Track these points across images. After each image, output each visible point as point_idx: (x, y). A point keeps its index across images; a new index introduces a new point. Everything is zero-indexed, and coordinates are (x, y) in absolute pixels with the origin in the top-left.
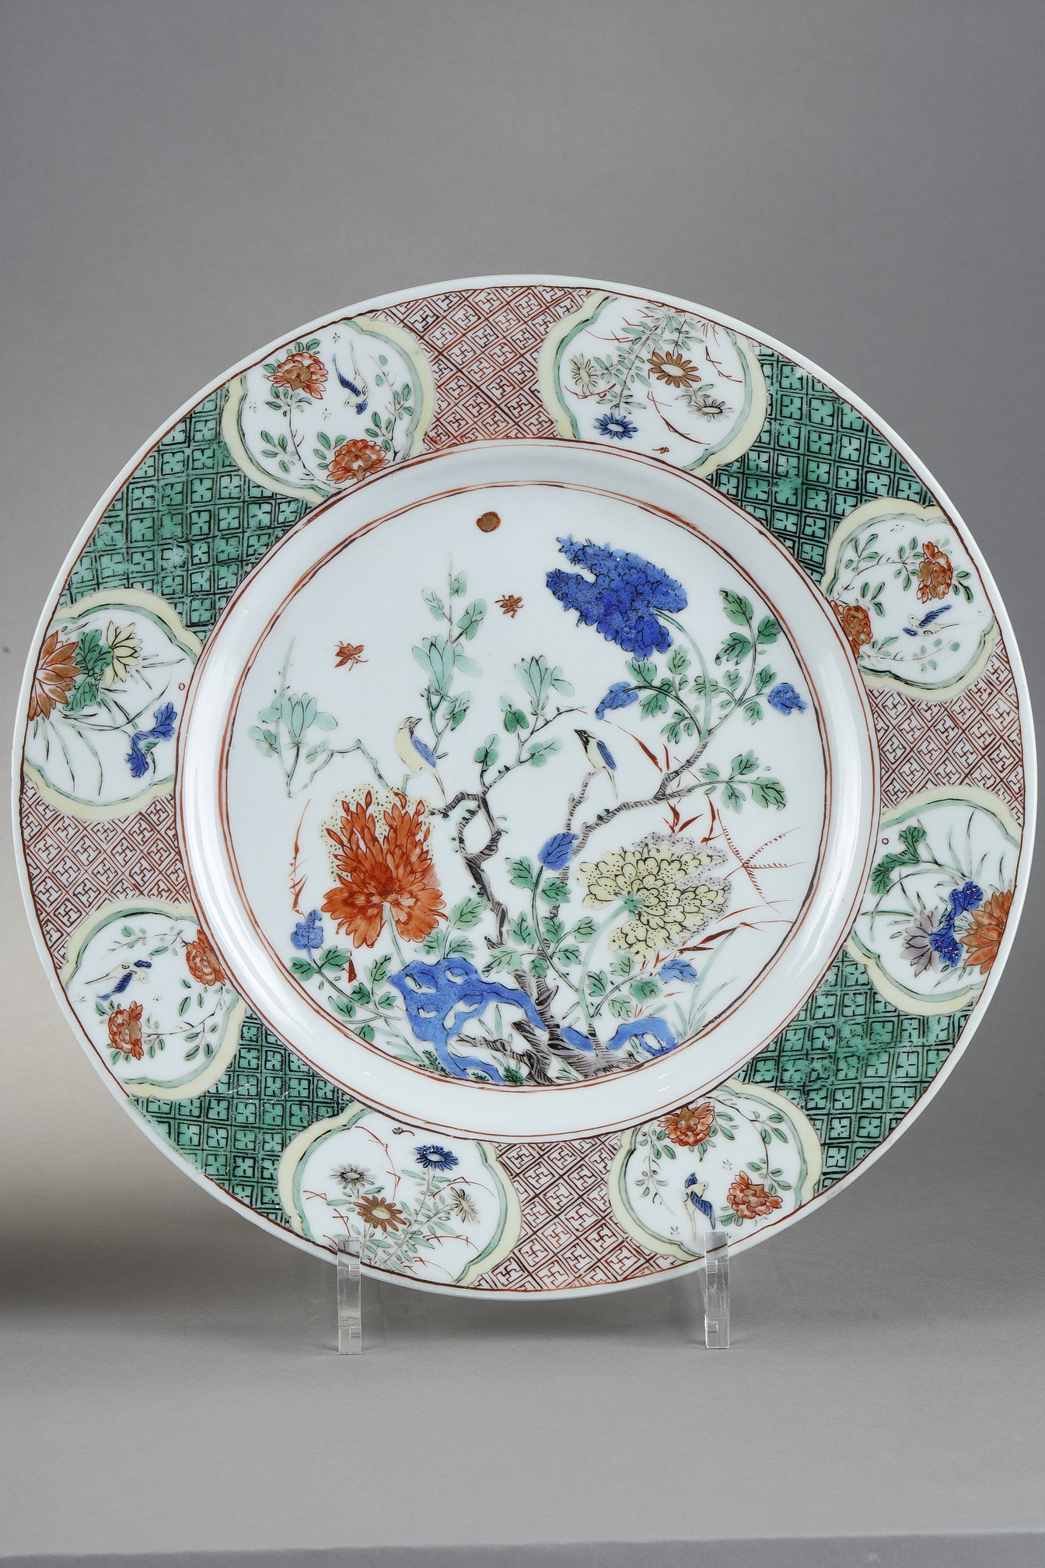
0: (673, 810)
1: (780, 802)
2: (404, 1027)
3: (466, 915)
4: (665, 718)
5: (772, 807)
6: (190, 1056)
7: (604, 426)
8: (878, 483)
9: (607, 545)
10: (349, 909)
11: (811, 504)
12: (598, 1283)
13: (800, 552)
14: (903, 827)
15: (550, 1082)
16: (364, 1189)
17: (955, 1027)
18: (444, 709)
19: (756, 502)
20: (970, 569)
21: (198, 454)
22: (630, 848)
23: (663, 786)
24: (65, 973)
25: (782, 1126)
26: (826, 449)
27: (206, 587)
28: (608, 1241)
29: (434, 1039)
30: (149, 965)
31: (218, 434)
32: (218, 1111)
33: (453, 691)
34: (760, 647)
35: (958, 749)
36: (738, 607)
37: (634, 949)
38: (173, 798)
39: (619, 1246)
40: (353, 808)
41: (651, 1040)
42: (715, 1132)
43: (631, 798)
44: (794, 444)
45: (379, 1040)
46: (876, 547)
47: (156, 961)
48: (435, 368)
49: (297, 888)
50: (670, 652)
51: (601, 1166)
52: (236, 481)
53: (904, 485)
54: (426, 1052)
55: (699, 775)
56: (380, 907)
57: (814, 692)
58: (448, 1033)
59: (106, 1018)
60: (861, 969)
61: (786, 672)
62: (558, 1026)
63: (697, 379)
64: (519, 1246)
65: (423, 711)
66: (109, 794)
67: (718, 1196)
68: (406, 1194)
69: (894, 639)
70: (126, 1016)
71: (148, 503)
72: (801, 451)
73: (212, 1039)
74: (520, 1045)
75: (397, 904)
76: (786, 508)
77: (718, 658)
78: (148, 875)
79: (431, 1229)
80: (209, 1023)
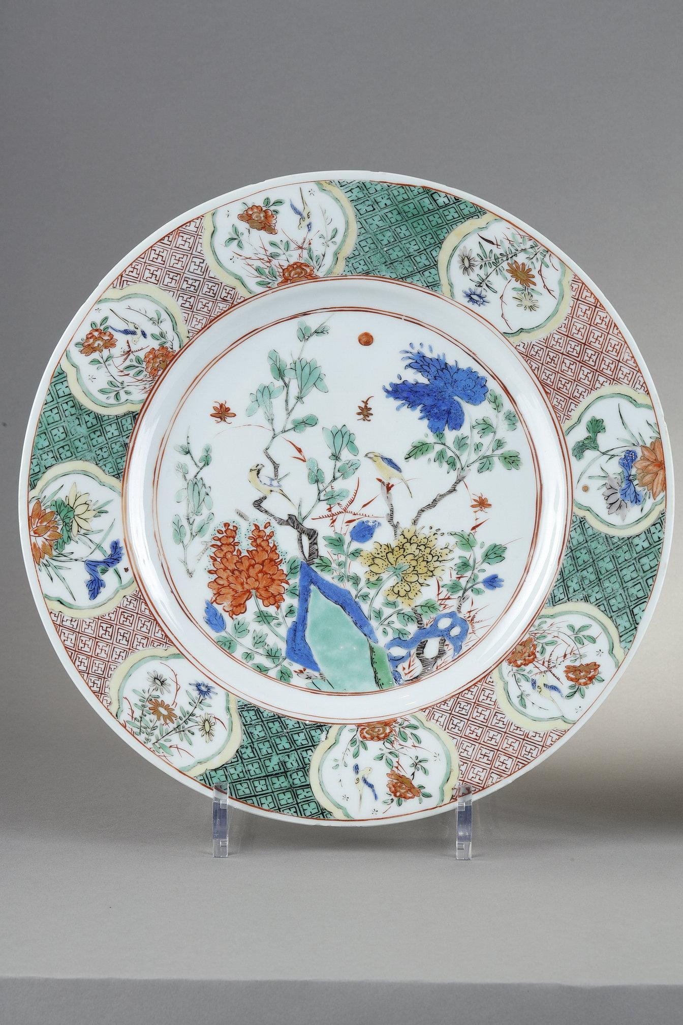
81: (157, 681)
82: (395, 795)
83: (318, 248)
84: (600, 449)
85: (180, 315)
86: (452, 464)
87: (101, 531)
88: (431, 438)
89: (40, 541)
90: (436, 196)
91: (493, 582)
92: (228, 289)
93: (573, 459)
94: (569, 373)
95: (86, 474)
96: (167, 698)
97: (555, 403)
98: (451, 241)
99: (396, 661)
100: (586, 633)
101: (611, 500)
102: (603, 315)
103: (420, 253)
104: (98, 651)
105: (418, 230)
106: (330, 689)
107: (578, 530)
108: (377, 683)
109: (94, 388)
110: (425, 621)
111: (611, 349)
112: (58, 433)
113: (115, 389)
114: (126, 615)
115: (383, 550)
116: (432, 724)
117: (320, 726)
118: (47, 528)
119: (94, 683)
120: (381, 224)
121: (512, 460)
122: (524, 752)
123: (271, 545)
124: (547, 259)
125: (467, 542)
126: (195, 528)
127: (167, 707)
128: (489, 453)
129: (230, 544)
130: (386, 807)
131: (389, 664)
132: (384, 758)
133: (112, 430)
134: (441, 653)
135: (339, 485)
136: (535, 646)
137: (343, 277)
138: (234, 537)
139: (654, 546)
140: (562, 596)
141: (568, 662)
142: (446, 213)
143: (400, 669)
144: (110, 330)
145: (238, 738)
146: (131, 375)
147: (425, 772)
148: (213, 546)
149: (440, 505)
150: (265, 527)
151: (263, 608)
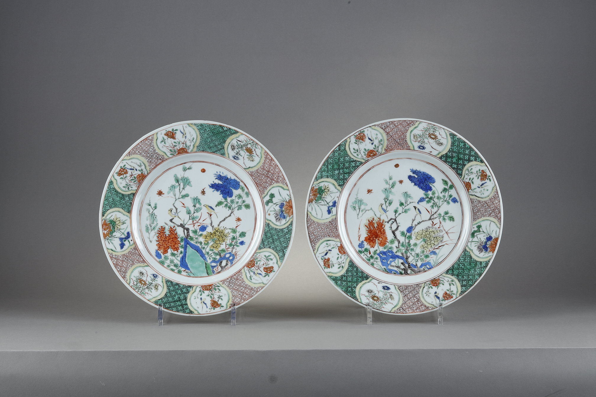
0: (432, 222)
1: (453, 220)
2: (380, 263)
3: (392, 242)
4: (431, 204)
5: (452, 221)
6: (339, 268)
7: (419, 147)
8: (472, 158)
9: (420, 170)
10: (369, 240)
11: (459, 162)
12: (417, 312)
13: (457, 172)
14: (477, 225)
15: (408, 274)
16: (372, 294)
17: (487, 264)
18: (388, 202)
19: (449, 162)
20: (491, 175)
21: (341, 153)
22: (424, 229)
23: (431, 217)
24: (315, 251)
25: (453, 282)
26: (462, 152)
27: (342, 178)
28: (419, 304)
29: (386, 266)
30: (331, 251)
31: (345, 149)
32: (344, 278)
33: (389, 199)
34: (449, 190)
35: (488, 210)
36: (445, 182)
37: (425, 249)
38: (336, 218)
39: (422, 305)
40: (370, 221)
41: (428, 266)
42: (440, 284)
43: (424, 220)
44: (456, 151)
45: (375, 266)
46: (472, 171)
47: (332, 250)
48: (387, 136)
49: (359, 236)
50: (432, 191)
51: (418, 290)
52: (348, 158)
53: (477, 159)
54: (384, 268)
55: (437, 215)
56: (375, 240)
57: (460, 199)
58: (388, 265)
59: (323, 260)
60: (469, 252)
61: (455, 195)
62: (410, 263)
63: (437, 138)
64: (402, 305)
65: (384, 202)
66: (323, 218)
67: (441, 296)
68: (380, 295)
69: (475, 189)
70: (327, 260)
71: (331, 162)
72: (458, 152)
73: (343, 265)
74: (402, 267)
75: (379, 240)
76: (455, 163)
77: (441, 192)
78: (331, 233)
79: (385, 302)
80: (343, 262)
81: (141, 274)
82: (213, 307)
83: (188, 144)
84: (273, 203)
85: (147, 164)
86: (230, 208)
87: (124, 229)
88: (223, 200)
89: (105, 232)
90: (223, 128)
91: (242, 243)
92: (161, 156)
93: (265, 206)
94: (264, 180)
95: (119, 212)
96: (144, 278)
97: (260, 189)
98: (228, 141)
99: (213, 267)
100: (269, 257)
101: (277, 218)
102: (274, 162)
103: (219, 145)
104: (123, 265)
105: (218, 138)
106: (193, 276)
107: (267, 227)
108: (207, 274)
109: (121, 186)
110: (222, 255)
111: (276, 173)
112: (111, 200)
113: (128, 186)
114: (132, 254)
115: (209, 234)
116: (224, 285)
117: (190, 287)
118: (108, 228)
119: (122, 274)
120: (207, 136)
121: (247, 206)
122: (251, 293)
123: (175, 233)
124: (257, 146)
125: (234, 231)
126: (152, 228)
127: (144, 281)
128: (241, 204)
129: (163, 233)
130: (210, 310)
131: (211, 268)
132: (209, 295)
133: (127, 199)
134: (227, 264)
135: (196, 215)
136: (254, 262)
137: (196, 152)
138: (164, 231)
139: (290, 231)
140: (263, 247)
141: (264, 266)
142: (227, 133)
143: (214, 269)
144: (126, 169)
145: (165, 290)
146: (133, 182)
147: (222, 299)
148: (158, 233)
149: (226, 220)
150: (173, 228)
151: (173, 252)
